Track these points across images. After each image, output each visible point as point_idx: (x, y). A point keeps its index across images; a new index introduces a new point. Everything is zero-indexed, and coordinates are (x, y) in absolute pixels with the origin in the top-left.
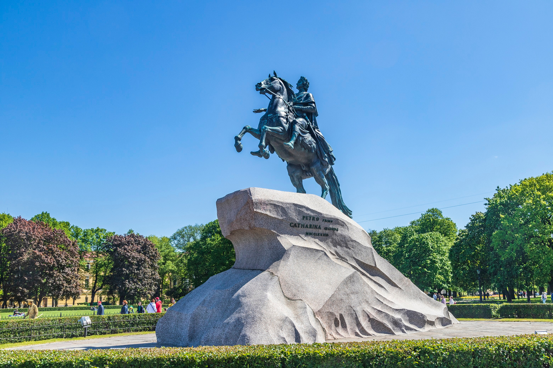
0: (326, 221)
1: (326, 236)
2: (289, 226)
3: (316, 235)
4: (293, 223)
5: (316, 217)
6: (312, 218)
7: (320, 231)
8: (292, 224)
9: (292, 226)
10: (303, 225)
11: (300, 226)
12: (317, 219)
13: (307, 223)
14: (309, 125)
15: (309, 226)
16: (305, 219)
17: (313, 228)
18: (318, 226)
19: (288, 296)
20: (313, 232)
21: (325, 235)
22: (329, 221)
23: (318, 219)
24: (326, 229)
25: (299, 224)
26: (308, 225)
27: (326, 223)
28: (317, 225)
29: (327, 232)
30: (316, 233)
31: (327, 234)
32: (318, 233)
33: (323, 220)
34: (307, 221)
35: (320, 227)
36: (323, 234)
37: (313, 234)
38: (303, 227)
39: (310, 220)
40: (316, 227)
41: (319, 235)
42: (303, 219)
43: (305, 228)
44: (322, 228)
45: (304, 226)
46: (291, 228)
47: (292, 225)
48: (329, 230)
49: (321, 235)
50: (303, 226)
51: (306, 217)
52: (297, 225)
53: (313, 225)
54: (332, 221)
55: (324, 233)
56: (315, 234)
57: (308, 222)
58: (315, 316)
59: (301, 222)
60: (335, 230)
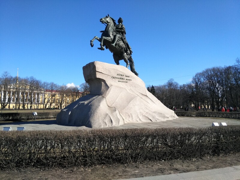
6: (121, 75)
7: (124, 81)
9: (112, 78)
14: (122, 38)
17: (121, 79)
19: (109, 106)
26: (119, 77)
31: (127, 82)
33: (126, 76)
44: (125, 79)
50: (117, 78)
52: (115, 78)
56: (122, 82)
58: (120, 114)
59: (116, 76)
60: (131, 80)
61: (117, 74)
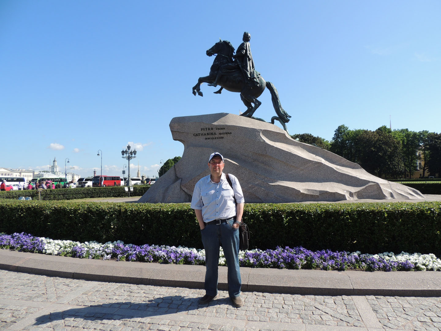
0: (219, 129)
2: (193, 136)
4: (195, 134)
19: (178, 176)
22: (222, 129)
23: (212, 129)
24: (220, 134)
26: (206, 133)
27: (220, 130)
28: (213, 133)
29: (222, 135)
30: (213, 138)
33: (217, 129)
34: (204, 131)
35: (215, 133)
37: (211, 138)
41: (216, 138)
42: (202, 130)
49: (218, 138)
52: (198, 135)
54: (224, 129)
57: (206, 132)
60: (229, 133)
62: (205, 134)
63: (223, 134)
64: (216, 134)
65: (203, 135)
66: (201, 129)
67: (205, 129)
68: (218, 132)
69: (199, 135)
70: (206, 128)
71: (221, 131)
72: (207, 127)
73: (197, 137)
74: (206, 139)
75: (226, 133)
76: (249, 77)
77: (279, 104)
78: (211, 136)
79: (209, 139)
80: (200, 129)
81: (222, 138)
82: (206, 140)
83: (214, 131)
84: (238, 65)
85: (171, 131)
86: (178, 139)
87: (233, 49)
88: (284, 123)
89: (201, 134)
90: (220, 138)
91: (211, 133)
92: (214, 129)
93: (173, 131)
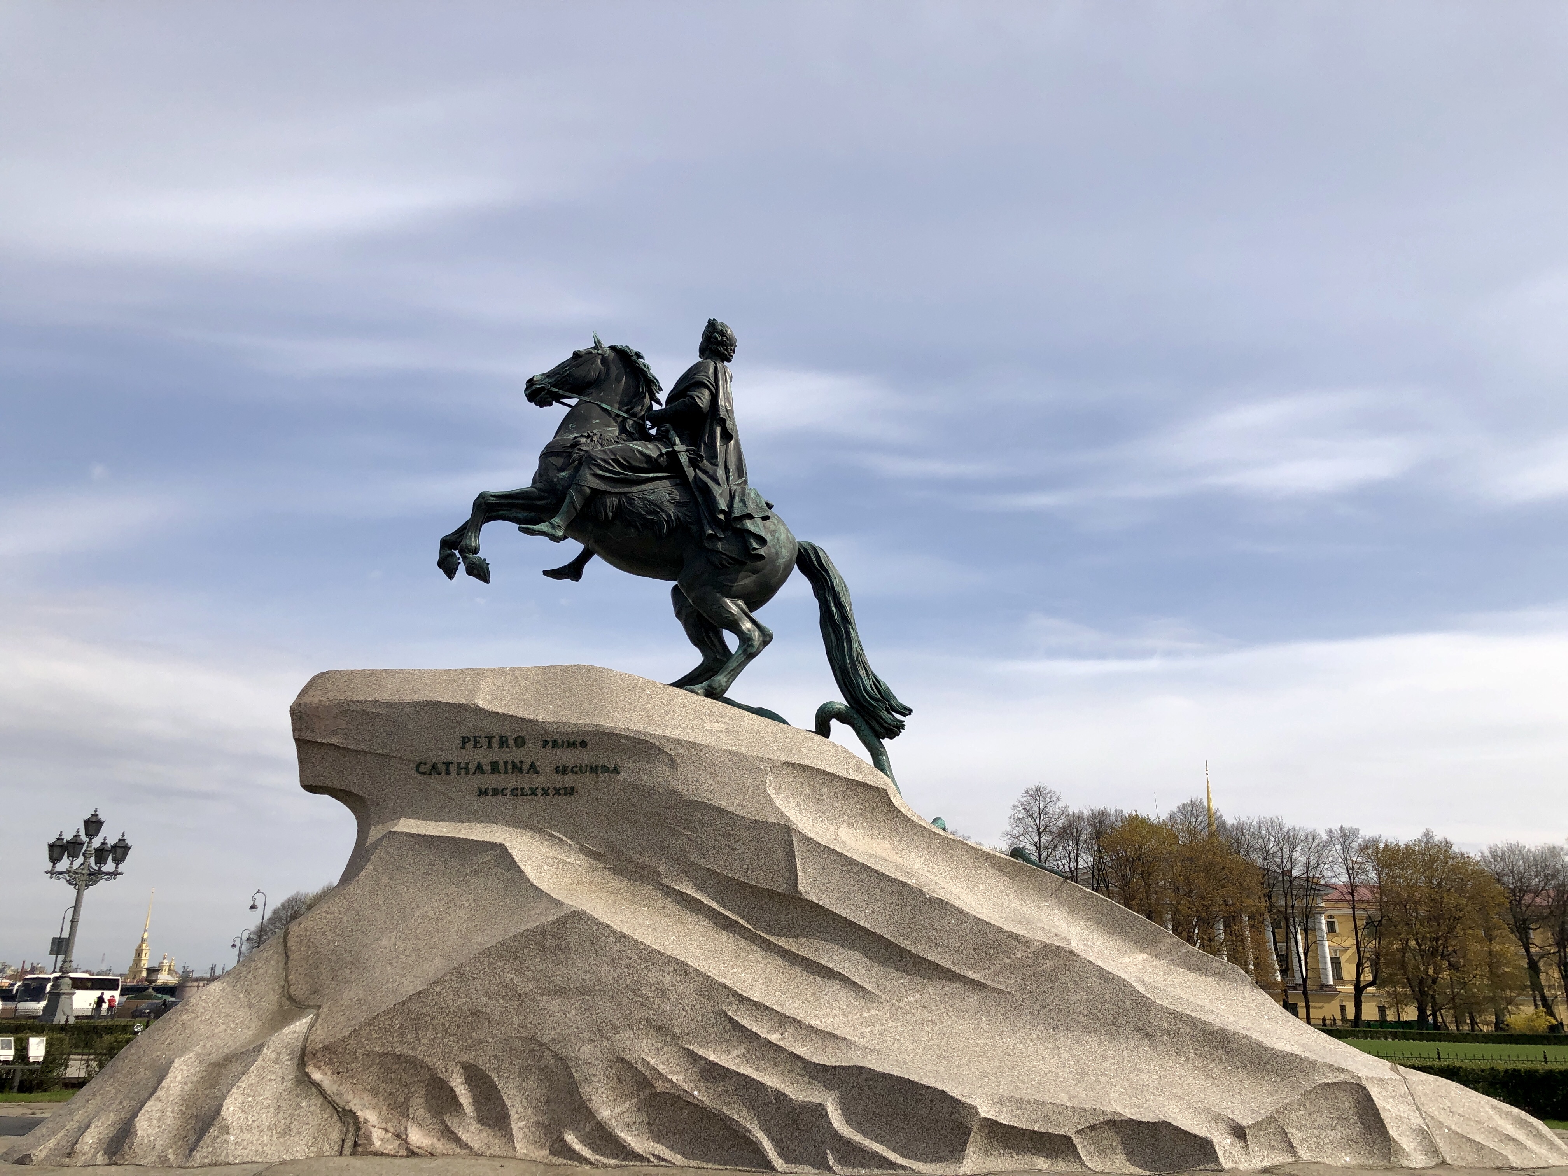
0: (555, 744)
1: (565, 794)
2: (413, 773)
3: (522, 795)
4: (425, 764)
5: (514, 736)
6: (495, 742)
7: (539, 781)
8: (422, 766)
9: (424, 773)
10: (462, 766)
11: (453, 769)
12: (520, 740)
13: (478, 759)
15: (488, 768)
16: (470, 746)
17: (506, 772)
18: (526, 766)
20: (510, 786)
21: (562, 792)
22: (572, 745)
23: (520, 742)
24: (562, 770)
25: (448, 764)
26: (484, 762)
27: (559, 751)
28: (521, 762)
29: (568, 780)
30: (523, 789)
31: (573, 788)
32: (531, 789)
33: (546, 743)
34: (477, 751)
35: (533, 766)
36: (555, 789)
37: (508, 792)
38: (463, 772)
39: (490, 746)
40: (517, 768)
41: (534, 793)
42: (463, 747)
43: (474, 773)
44: (546, 767)
45: (466, 768)
46: (419, 777)
47: (423, 769)
48: (576, 773)
49: (546, 792)
50: (463, 769)
51: (475, 738)
52: (442, 768)
53: (506, 763)
54: (584, 744)
55: (558, 786)
56: (519, 792)
57: (484, 757)
59: (457, 756)
60: (605, 769)
61: (465, 740)
62: (479, 767)
63: (577, 770)
64: (538, 773)
65: (467, 774)
66: (463, 738)
67: (485, 742)
68: (547, 759)
69: (448, 773)
70: (490, 738)
71: (568, 757)
72: (495, 729)
73: (434, 782)
74: (482, 793)
75: (593, 769)
76: (723, 512)
77: (855, 646)
78: (512, 781)
79: (495, 792)
80: (458, 742)
81: (570, 791)
82: (482, 799)
83: (531, 753)
84: (673, 455)
85: (297, 740)
86: (328, 784)
87: (650, 384)
88: (879, 736)
89: (460, 769)
90: (557, 792)
91: (514, 764)
92: (529, 745)
93: (307, 742)
